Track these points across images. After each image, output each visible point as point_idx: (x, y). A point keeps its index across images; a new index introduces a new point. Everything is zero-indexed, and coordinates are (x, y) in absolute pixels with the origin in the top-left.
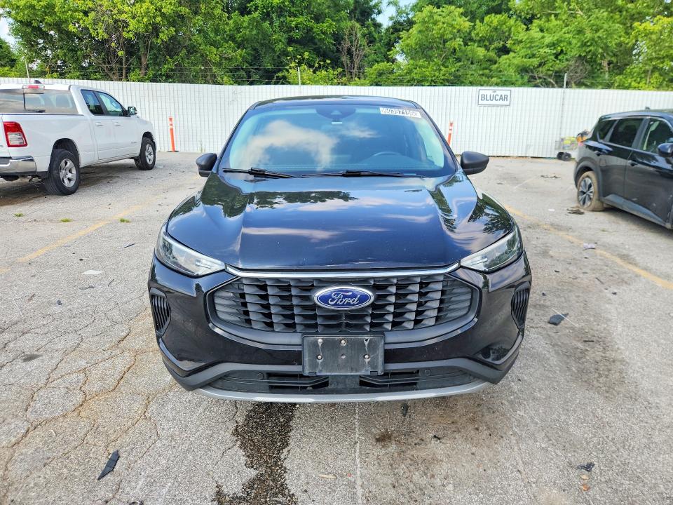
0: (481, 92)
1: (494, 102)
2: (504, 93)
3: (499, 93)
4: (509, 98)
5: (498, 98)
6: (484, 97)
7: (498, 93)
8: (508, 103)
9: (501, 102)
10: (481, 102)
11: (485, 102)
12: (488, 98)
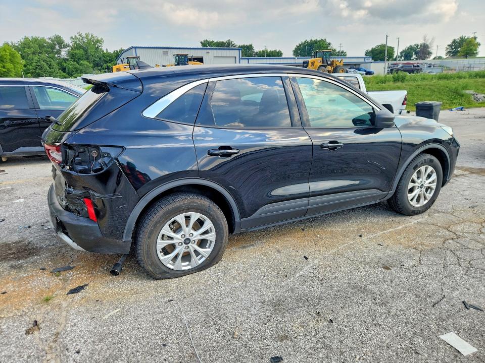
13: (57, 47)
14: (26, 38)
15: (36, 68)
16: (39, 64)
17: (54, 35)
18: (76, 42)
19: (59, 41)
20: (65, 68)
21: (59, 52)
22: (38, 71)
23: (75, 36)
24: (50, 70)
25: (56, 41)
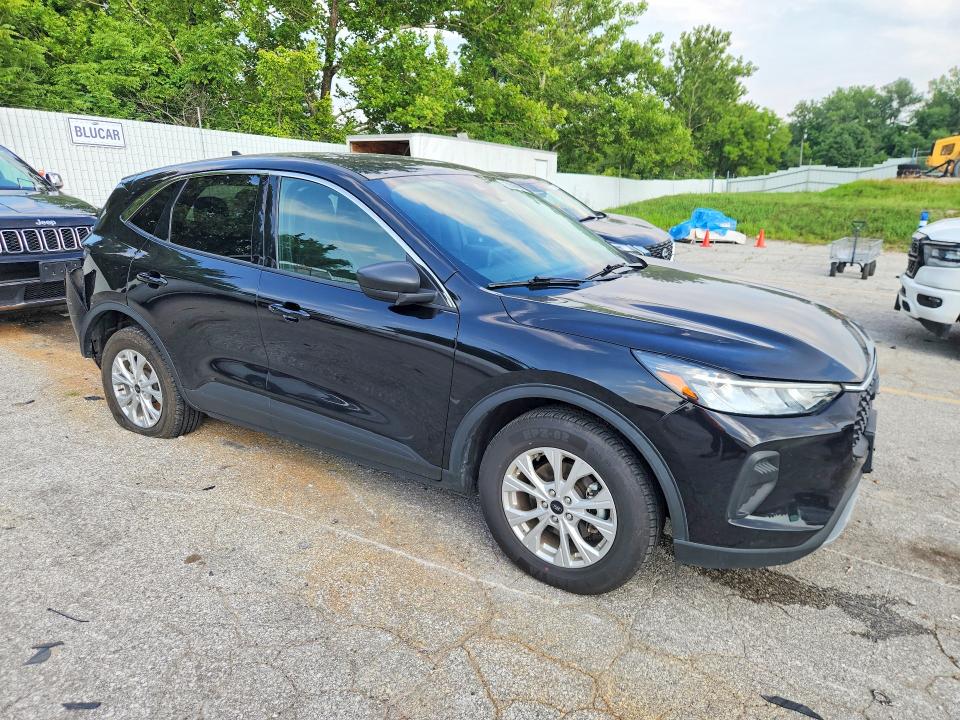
0: (74, 123)
1: (98, 140)
2: (112, 127)
3: (105, 126)
4: (121, 135)
5: (103, 134)
6: (79, 131)
7: (101, 125)
8: (120, 143)
9: (109, 141)
10: (76, 139)
11: (82, 139)
12: (88, 134)
13: (895, 104)
14: (840, 90)
15: (831, 147)
16: (838, 139)
17: (896, 79)
18: (940, 91)
19: (903, 92)
20: (894, 146)
21: (895, 114)
22: (833, 152)
23: (943, 77)
24: (856, 151)
25: (897, 92)
